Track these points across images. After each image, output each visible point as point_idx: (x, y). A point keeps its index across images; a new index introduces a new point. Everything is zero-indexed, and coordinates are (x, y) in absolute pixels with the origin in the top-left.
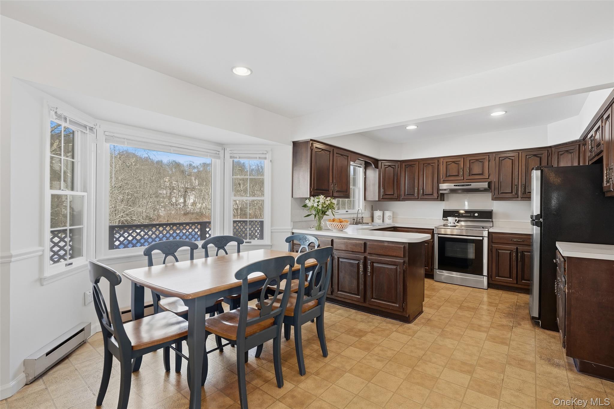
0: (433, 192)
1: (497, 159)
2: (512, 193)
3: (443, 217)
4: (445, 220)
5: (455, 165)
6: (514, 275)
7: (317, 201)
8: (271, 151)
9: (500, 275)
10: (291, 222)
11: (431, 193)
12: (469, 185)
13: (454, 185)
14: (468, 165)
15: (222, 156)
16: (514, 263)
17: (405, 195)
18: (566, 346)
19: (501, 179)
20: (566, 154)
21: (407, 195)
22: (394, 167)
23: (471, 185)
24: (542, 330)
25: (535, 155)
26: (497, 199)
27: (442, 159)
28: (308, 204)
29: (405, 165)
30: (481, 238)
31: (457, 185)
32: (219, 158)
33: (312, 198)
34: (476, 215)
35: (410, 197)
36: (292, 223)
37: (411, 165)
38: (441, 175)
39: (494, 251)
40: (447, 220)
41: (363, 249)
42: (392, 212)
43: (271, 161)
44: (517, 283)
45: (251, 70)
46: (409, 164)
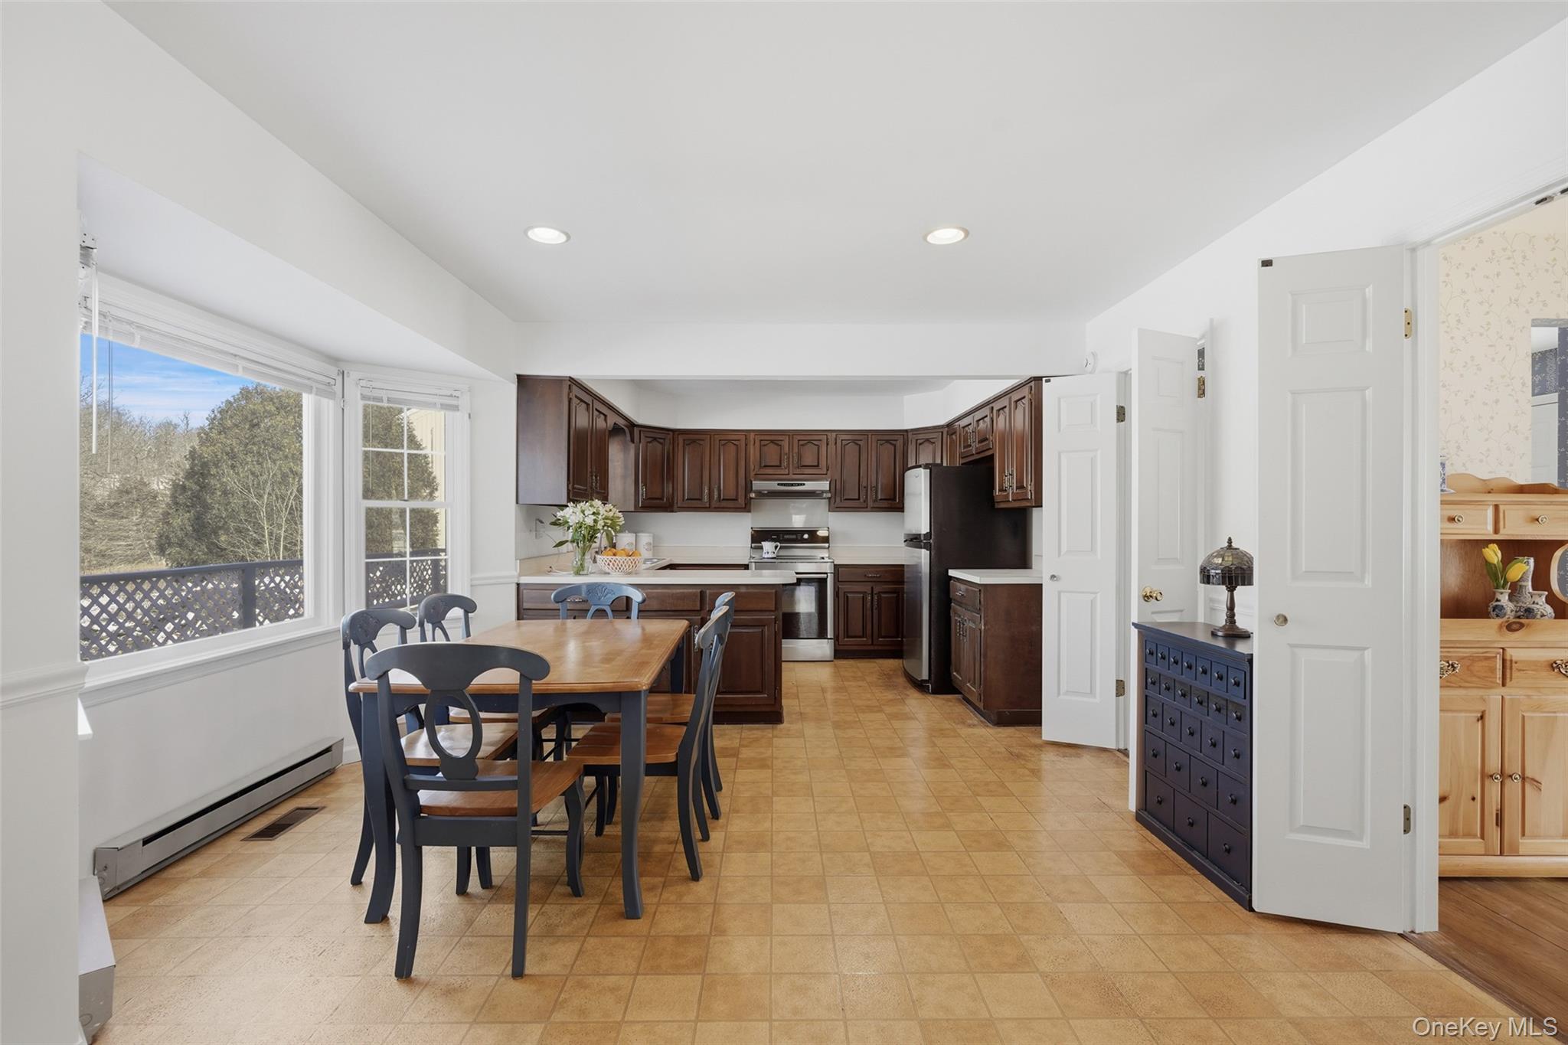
0: (737, 495)
1: (839, 442)
2: (859, 499)
3: (752, 542)
4: (755, 548)
5: (776, 446)
6: (869, 632)
7: (591, 513)
8: (469, 391)
9: (850, 634)
10: (516, 560)
11: (734, 498)
12: (801, 485)
13: (778, 484)
14: (796, 450)
15: (338, 388)
16: (869, 613)
17: (683, 500)
18: (982, 698)
19: (845, 477)
20: (926, 444)
21: (688, 499)
22: (662, 441)
23: (804, 484)
24: (933, 695)
25: (887, 441)
26: (838, 509)
27: (752, 434)
28: (569, 518)
29: (684, 440)
30: (825, 575)
31: (782, 485)
32: (331, 395)
33: (571, 504)
34: (806, 536)
35: (696, 504)
36: (518, 561)
37: (694, 441)
38: (751, 463)
39: (841, 595)
40: (762, 548)
41: (698, 604)
42: (652, 535)
43: (470, 415)
44: (872, 644)
45: (567, 234)
46: (694, 438)
